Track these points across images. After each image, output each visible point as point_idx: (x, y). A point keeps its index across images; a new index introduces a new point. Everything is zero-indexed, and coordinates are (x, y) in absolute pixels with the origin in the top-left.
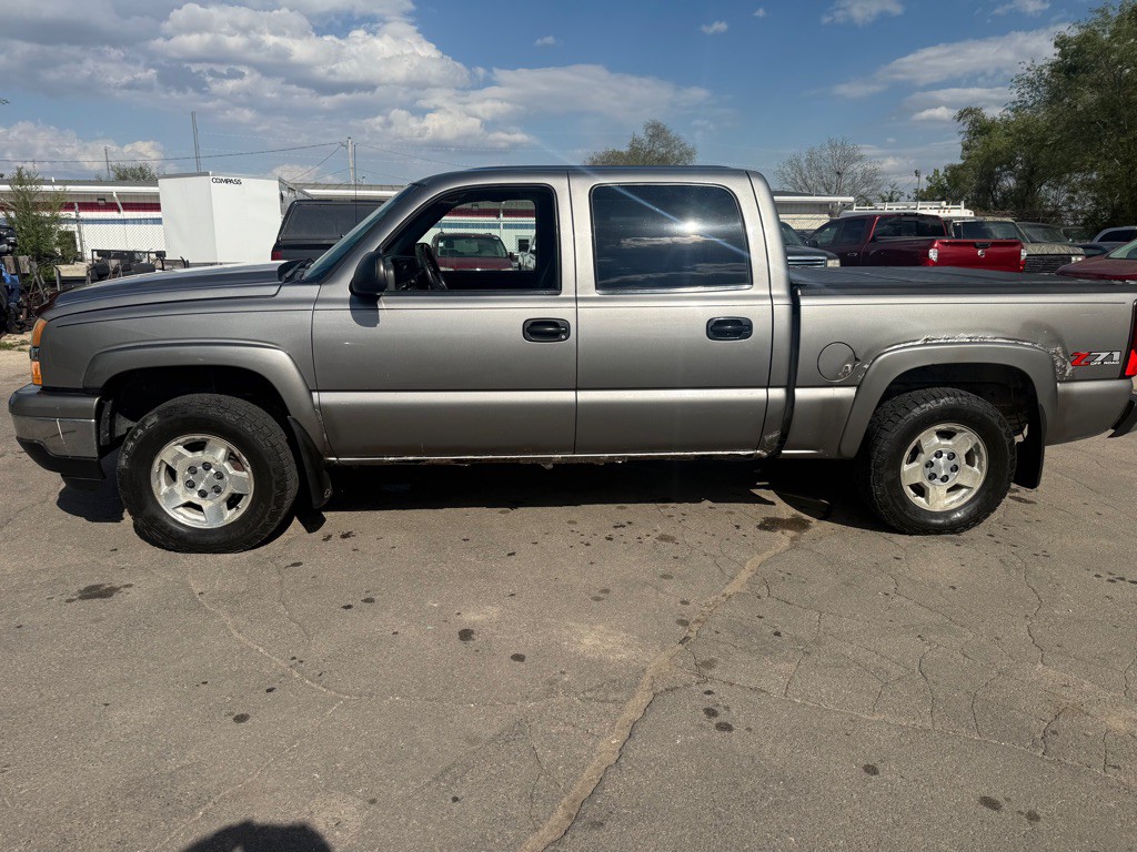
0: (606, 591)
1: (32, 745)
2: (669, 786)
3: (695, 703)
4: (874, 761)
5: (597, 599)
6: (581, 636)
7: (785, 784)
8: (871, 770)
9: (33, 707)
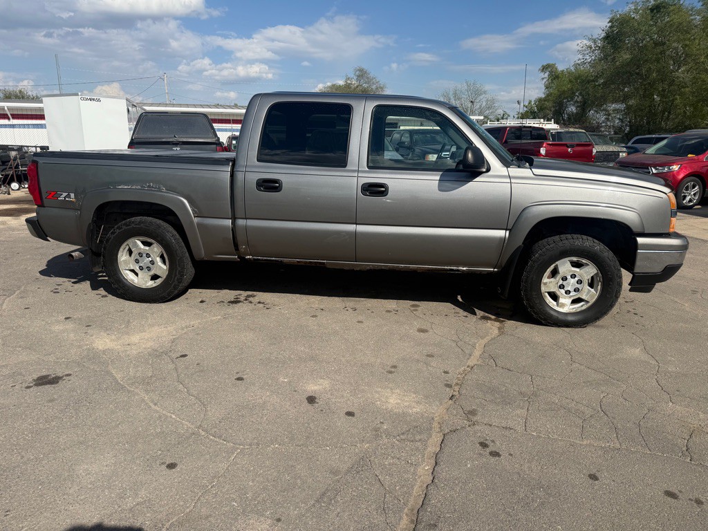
0: (395, 367)
1: (23, 495)
2: (472, 496)
3: (472, 439)
4: (594, 471)
5: (391, 372)
6: (387, 397)
7: (544, 490)
8: (593, 477)
9: (18, 466)
